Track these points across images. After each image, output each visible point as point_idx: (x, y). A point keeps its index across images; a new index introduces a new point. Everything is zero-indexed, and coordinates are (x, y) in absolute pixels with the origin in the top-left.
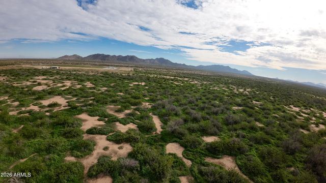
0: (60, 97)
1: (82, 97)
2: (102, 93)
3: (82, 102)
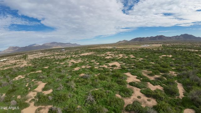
0: (117, 62)
1: (128, 63)
2: (140, 62)
3: (128, 66)
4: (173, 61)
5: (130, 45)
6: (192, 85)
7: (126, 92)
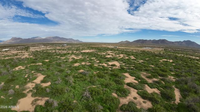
0: (117, 62)
1: (128, 64)
2: (140, 64)
3: (127, 67)
4: (173, 65)
5: (132, 46)
6: (189, 92)
7: (122, 92)
